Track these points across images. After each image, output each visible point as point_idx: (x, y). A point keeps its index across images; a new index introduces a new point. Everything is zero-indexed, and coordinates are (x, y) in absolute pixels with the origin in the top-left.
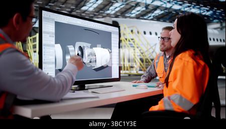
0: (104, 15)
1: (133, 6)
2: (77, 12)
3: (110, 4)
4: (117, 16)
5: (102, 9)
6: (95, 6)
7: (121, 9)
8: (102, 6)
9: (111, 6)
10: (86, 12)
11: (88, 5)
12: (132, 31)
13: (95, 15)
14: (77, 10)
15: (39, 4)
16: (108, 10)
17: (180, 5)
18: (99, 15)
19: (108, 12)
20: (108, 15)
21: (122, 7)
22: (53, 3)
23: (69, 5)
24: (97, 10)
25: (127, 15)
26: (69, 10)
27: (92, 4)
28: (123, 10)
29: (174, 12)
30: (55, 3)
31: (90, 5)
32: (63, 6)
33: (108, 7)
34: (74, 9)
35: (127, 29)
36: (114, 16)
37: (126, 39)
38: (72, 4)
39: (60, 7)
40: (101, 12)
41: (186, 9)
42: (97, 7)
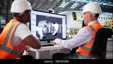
0: (69, 9)
1: (83, 5)
2: (57, 8)
3: (72, 4)
4: (75, 10)
5: (68, 7)
6: (65, 5)
7: (77, 6)
8: (68, 5)
9: (73, 5)
10: (61, 8)
11: (62, 5)
12: (82, 17)
13: (65, 9)
14: (57, 7)
15: (40, 5)
16: (71, 7)
17: (106, 3)
18: (67, 9)
19: (71, 8)
20: (71, 9)
21: (78, 5)
22: (46, 5)
23: (53, 5)
24: (66, 7)
25: (80, 9)
26: (53, 8)
27: (63, 4)
28: (78, 6)
29: (103, 7)
30: (47, 5)
31: (63, 5)
32: (51, 6)
33: (71, 5)
34: (55, 7)
35: (79, 16)
36: (74, 10)
37: (79, 21)
38: (55, 5)
39: (49, 6)
40: (68, 8)
41: (110, 5)
42: (66, 6)
